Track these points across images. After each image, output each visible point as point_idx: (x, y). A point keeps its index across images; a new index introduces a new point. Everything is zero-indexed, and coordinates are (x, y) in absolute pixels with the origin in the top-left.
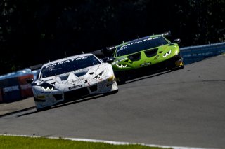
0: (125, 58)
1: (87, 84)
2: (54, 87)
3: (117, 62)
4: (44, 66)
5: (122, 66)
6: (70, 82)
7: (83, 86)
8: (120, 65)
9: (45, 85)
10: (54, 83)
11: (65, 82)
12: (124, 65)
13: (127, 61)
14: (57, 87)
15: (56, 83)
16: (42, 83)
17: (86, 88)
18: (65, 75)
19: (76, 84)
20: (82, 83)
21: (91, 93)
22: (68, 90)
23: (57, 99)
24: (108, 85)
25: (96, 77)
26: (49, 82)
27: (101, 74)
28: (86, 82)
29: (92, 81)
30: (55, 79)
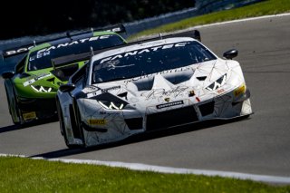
0: (47, 74)
1: (193, 100)
2: (125, 104)
3: (33, 81)
4: (95, 58)
5: (42, 88)
6: (157, 94)
7: (186, 104)
8: (38, 87)
9: (106, 98)
10: (125, 94)
11: (147, 93)
12: (47, 88)
13: (52, 80)
14: (131, 104)
15: (129, 95)
16: (99, 93)
17: (191, 108)
18: (144, 78)
19: (172, 98)
20: (184, 96)
21: (201, 118)
22: (154, 110)
23: (131, 128)
24: (234, 104)
25: (212, 86)
26: (115, 93)
27: (220, 81)
28: (192, 94)
29: (205, 94)
30: (126, 86)
